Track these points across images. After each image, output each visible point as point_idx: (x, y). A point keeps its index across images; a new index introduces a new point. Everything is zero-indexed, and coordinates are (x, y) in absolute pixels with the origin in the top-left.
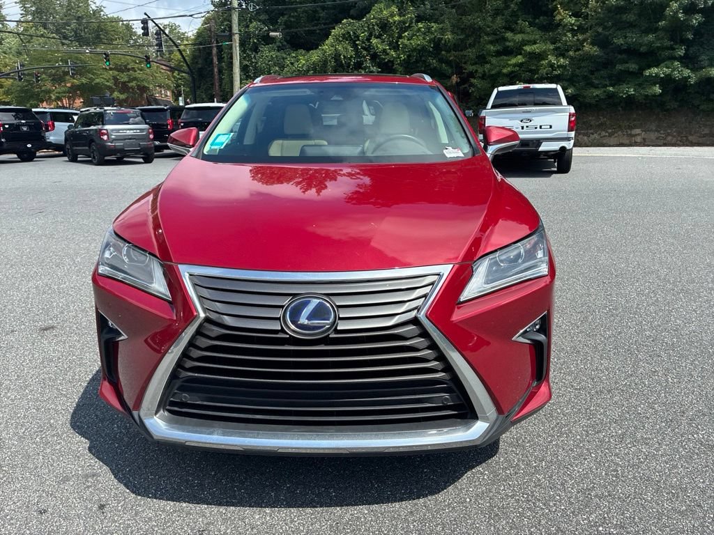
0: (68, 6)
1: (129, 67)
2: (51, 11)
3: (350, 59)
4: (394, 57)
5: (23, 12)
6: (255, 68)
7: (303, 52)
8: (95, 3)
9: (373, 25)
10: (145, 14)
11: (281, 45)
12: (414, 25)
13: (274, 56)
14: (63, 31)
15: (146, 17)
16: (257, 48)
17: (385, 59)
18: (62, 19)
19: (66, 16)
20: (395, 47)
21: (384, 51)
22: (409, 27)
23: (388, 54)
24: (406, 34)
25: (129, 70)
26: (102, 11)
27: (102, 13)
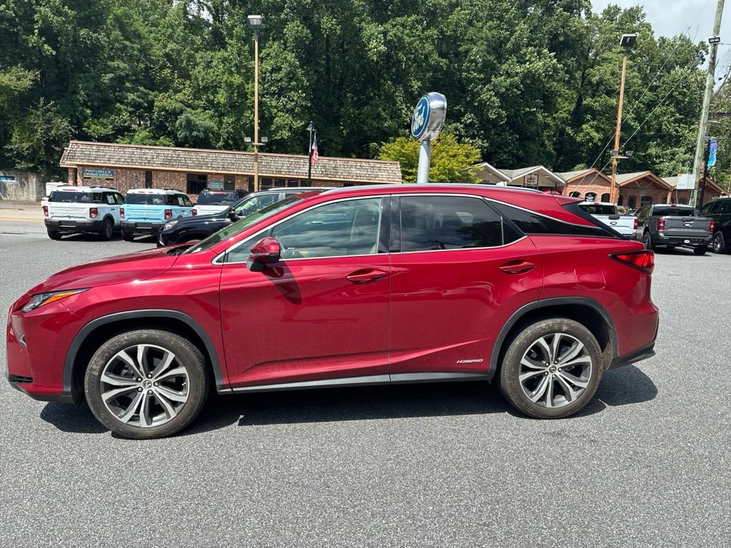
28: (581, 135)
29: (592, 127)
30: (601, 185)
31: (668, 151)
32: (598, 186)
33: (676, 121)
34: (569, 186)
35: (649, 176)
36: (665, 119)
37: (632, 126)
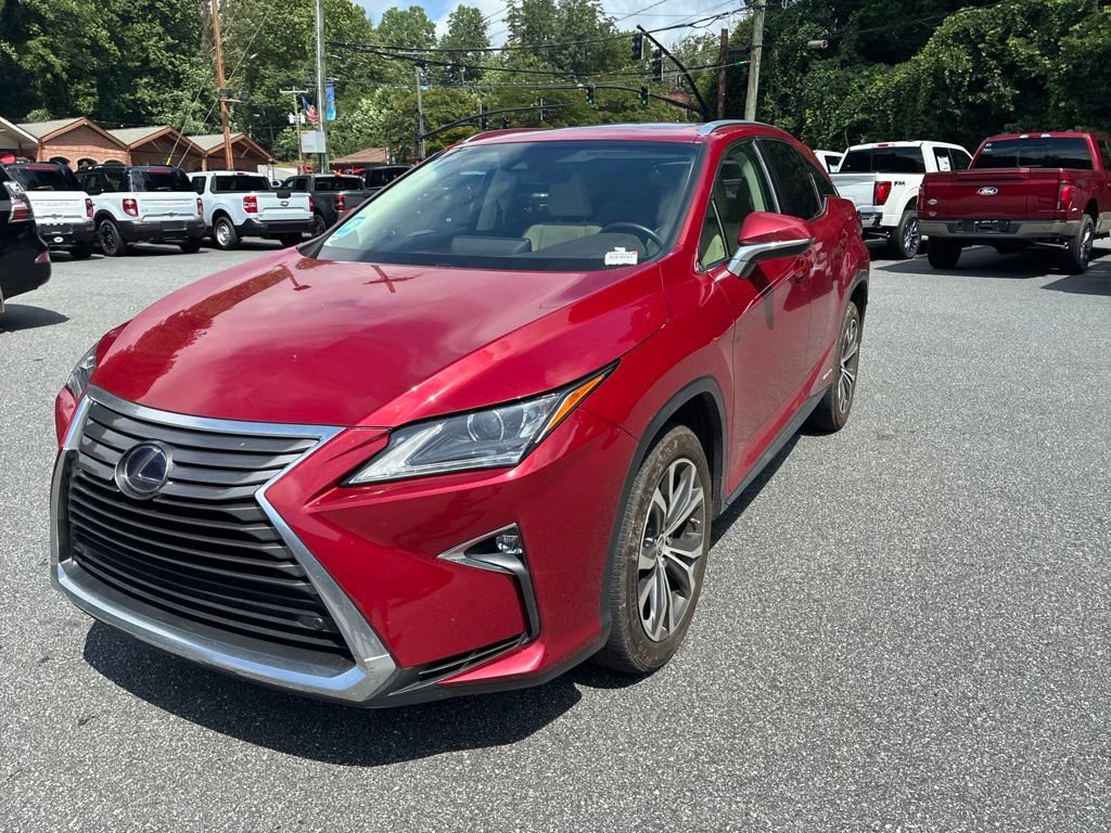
0: (568, 21)
1: (627, 104)
2: (545, 29)
3: (962, 76)
4: (1049, 70)
5: (511, 33)
6: (799, 99)
7: (884, 67)
8: (604, 14)
9: (1014, 14)
10: (639, 27)
11: (847, 58)
12: (1096, 9)
13: (832, 77)
14: (558, 57)
15: (640, 31)
16: (806, 65)
17: (1030, 73)
18: (558, 41)
19: (564, 35)
20: (1051, 50)
21: (1031, 58)
22: (1085, 14)
23: (1036, 64)
24: (1077, 27)
25: (626, 108)
26: (612, 24)
27: (612, 28)
28: (29, 58)
29: (45, 46)
30: (99, 146)
31: (167, 96)
32: (96, 149)
33: (169, 48)
34: (46, 147)
35: (170, 133)
36: (151, 43)
37: (107, 50)
